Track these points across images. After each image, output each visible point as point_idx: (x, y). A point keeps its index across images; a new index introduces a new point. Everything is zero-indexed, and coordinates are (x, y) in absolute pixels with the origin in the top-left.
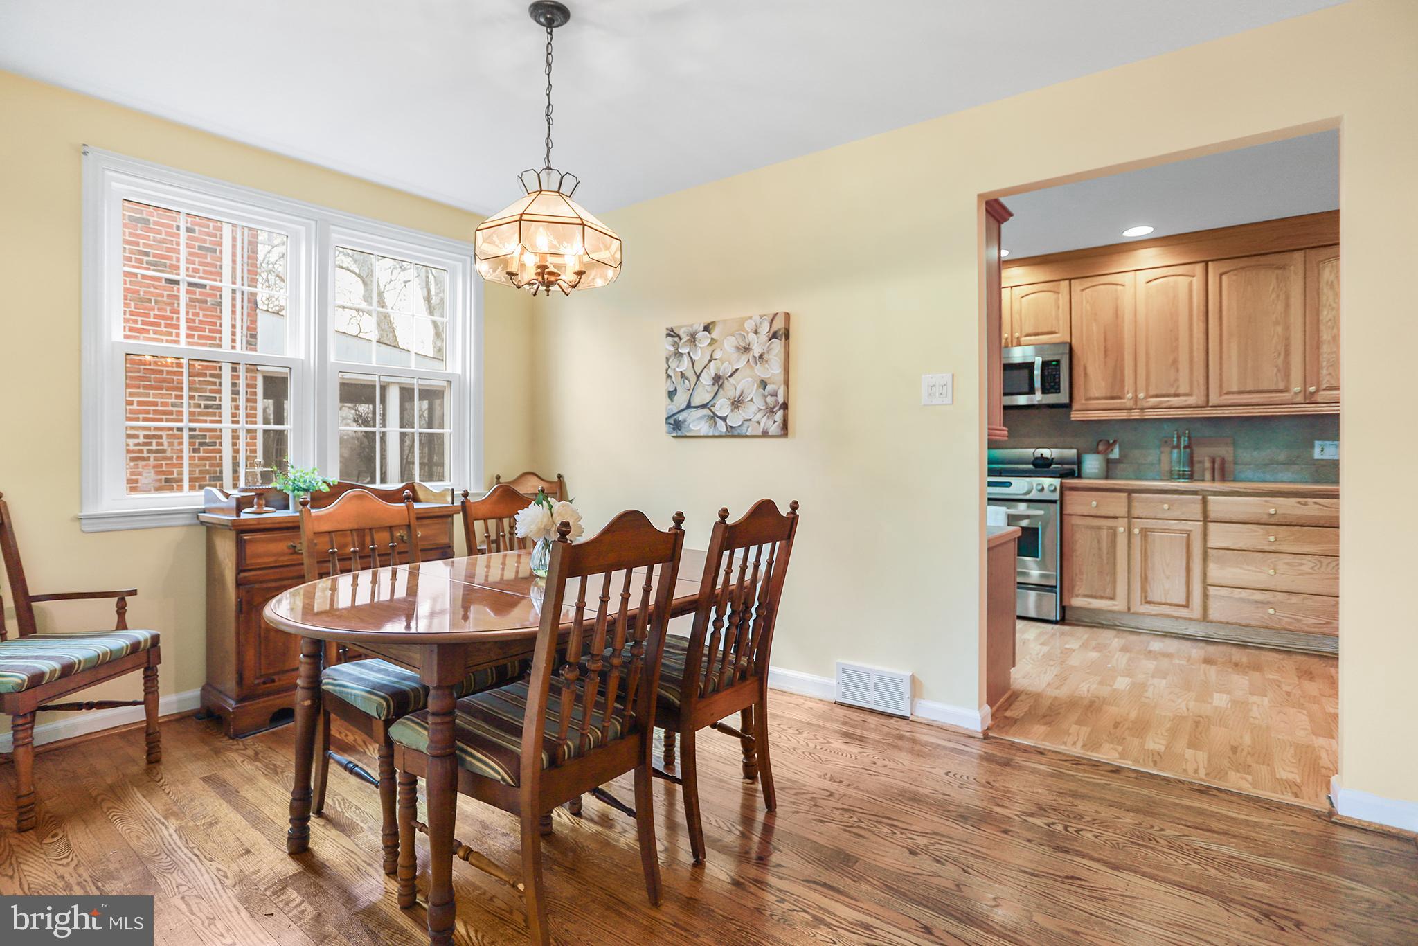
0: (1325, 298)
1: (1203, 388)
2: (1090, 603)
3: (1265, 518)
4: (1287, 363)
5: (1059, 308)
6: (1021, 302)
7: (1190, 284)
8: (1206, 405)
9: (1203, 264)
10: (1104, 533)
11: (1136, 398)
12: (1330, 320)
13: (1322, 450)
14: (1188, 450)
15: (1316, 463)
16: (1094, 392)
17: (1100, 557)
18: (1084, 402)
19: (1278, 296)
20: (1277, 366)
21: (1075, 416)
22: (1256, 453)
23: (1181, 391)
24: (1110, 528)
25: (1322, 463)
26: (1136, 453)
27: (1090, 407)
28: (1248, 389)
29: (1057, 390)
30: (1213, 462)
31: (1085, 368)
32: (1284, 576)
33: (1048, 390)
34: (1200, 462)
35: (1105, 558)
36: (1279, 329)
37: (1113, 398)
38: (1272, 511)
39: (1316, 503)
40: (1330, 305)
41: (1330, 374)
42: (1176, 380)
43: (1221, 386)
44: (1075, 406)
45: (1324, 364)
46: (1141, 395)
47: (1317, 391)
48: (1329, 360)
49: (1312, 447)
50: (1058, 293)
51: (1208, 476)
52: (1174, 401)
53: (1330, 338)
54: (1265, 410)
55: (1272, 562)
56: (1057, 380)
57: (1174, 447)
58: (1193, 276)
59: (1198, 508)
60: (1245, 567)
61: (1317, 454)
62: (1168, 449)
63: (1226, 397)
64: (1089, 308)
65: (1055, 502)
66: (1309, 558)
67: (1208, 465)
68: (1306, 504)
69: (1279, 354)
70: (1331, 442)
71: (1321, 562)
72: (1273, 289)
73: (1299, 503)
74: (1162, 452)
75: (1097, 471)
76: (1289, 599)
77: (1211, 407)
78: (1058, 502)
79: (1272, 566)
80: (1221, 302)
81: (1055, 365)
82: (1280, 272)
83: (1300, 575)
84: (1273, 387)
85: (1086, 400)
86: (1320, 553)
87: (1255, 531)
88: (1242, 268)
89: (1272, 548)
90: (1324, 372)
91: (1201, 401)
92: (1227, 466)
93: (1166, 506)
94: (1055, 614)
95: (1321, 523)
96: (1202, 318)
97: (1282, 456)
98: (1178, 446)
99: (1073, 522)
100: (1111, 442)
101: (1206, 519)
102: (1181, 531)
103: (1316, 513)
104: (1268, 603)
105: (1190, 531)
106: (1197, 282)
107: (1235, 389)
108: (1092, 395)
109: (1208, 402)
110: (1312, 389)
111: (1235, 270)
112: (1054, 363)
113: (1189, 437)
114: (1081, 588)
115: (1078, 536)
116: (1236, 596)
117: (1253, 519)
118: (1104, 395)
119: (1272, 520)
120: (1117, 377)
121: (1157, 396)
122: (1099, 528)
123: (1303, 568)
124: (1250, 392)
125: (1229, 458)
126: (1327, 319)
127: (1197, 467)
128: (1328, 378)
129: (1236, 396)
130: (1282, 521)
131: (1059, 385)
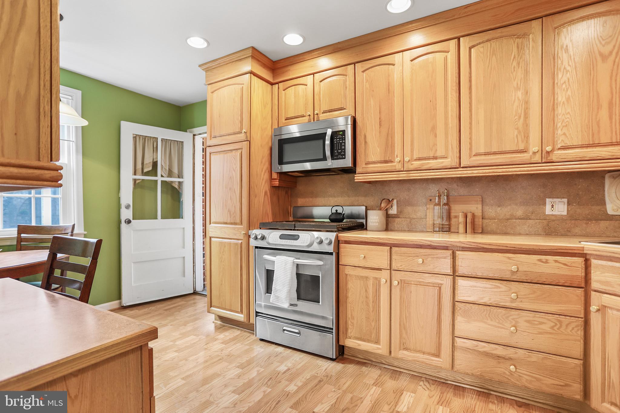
0: (560, 62)
1: (456, 150)
2: (359, 345)
3: (508, 276)
4: (526, 125)
5: (346, 88)
6: (320, 85)
7: (446, 59)
8: (459, 166)
9: (456, 40)
10: (371, 282)
11: (403, 162)
12: (565, 82)
13: (552, 206)
14: (446, 207)
15: (548, 218)
16: (372, 158)
17: (368, 304)
18: (364, 166)
19: (518, 64)
20: (517, 129)
21: (358, 178)
22: (499, 209)
23: (439, 154)
24: (376, 278)
25: (553, 218)
26: (409, 210)
27: (369, 170)
28: (493, 150)
29: (342, 156)
30: (466, 217)
31: (365, 136)
32: (525, 334)
33: (337, 156)
34: (456, 217)
35: (371, 305)
36: (520, 94)
37: (386, 162)
38: (514, 268)
39: (556, 261)
40: (565, 68)
41: (564, 134)
42: (435, 145)
43: (471, 149)
44: (358, 170)
45: (559, 124)
46: (407, 159)
47: (552, 151)
48: (563, 121)
49: (545, 204)
50: (346, 75)
51: (461, 229)
52: (433, 163)
53: (564, 99)
54: (507, 170)
55: (513, 319)
56: (343, 147)
57: (436, 205)
58: (448, 52)
59: (448, 262)
60: (489, 322)
61: (548, 210)
62: (432, 206)
63: (474, 158)
64: (368, 86)
65: (331, 254)
66: (550, 317)
67: (461, 219)
68: (546, 262)
69: (520, 117)
70: (559, 200)
71: (560, 322)
72: (514, 57)
73: (540, 260)
74: (427, 209)
75: (377, 224)
76: (529, 357)
77: (463, 168)
78: (334, 254)
79: (514, 323)
80: (470, 73)
81: (342, 135)
82: (519, 41)
83: (540, 333)
84: (515, 148)
85: (366, 164)
86: (559, 312)
87: (499, 288)
88: (488, 41)
89: (514, 305)
90: (559, 132)
91: (455, 163)
92: (476, 220)
93: (420, 261)
94: (332, 353)
95: (562, 282)
96: (455, 88)
97: (520, 212)
98: (439, 204)
99: (347, 273)
100: (390, 200)
101: (454, 274)
102: (434, 285)
103: (557, 271)
104: (510, 359)
105: (442, 284)
106: (451, 57)
107: (482, 151)
108: (370, 160)
109: (460, 164)
110: (549, 149)
111: (483, 42)
112: (341, 133)
113: (448, 196)
114: (352, 331)
115: (350, 285)
116: (480, 350)
117: (497, 276)
118: (379, 159)
119: (515, 277)
120: (389, 145)
121: (419, 159)
122: (367, 278)
123: (543, 327)
124: (495, 153)
125: (478, 213)
126: (562, 82)
127: (453, 221)
128: (562, 138)
129: (483, 157)
130: (524, 278)
131: (345, 152)
